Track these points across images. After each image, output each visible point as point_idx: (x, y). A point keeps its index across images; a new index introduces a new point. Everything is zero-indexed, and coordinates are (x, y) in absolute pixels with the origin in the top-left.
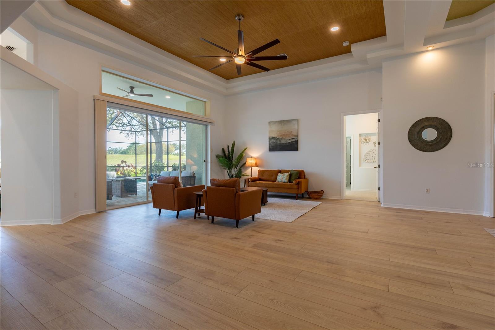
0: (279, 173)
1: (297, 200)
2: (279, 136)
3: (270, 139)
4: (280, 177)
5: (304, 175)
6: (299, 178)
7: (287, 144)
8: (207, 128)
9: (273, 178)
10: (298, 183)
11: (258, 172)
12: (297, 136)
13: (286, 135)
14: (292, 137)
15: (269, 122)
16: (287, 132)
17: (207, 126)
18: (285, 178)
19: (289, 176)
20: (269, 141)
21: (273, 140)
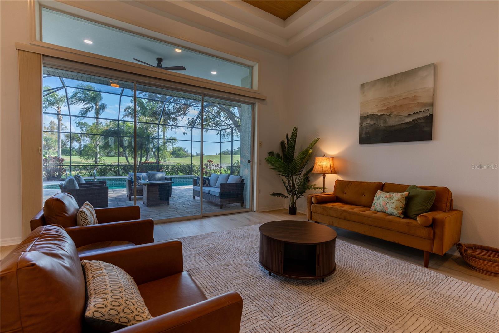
0: (379, 191)
1: (426, 266)
2: (382, 110)
3: (363, 118)
4: (381, 200)
5: (449, 199)
6: (434, 208)
7: (404, 126)
8: (253, 110)
9: (364, 200)
10: (434, 225)
11: (334, 184)
12: (432, 105)
13: (401, 106)
14: (417, 109)
15: (363, 86)
16: (405, 98)
17: (254, 105)
18: (393, 206)
19: (404, 202)
20: (360, 124)
21: (368, 121)
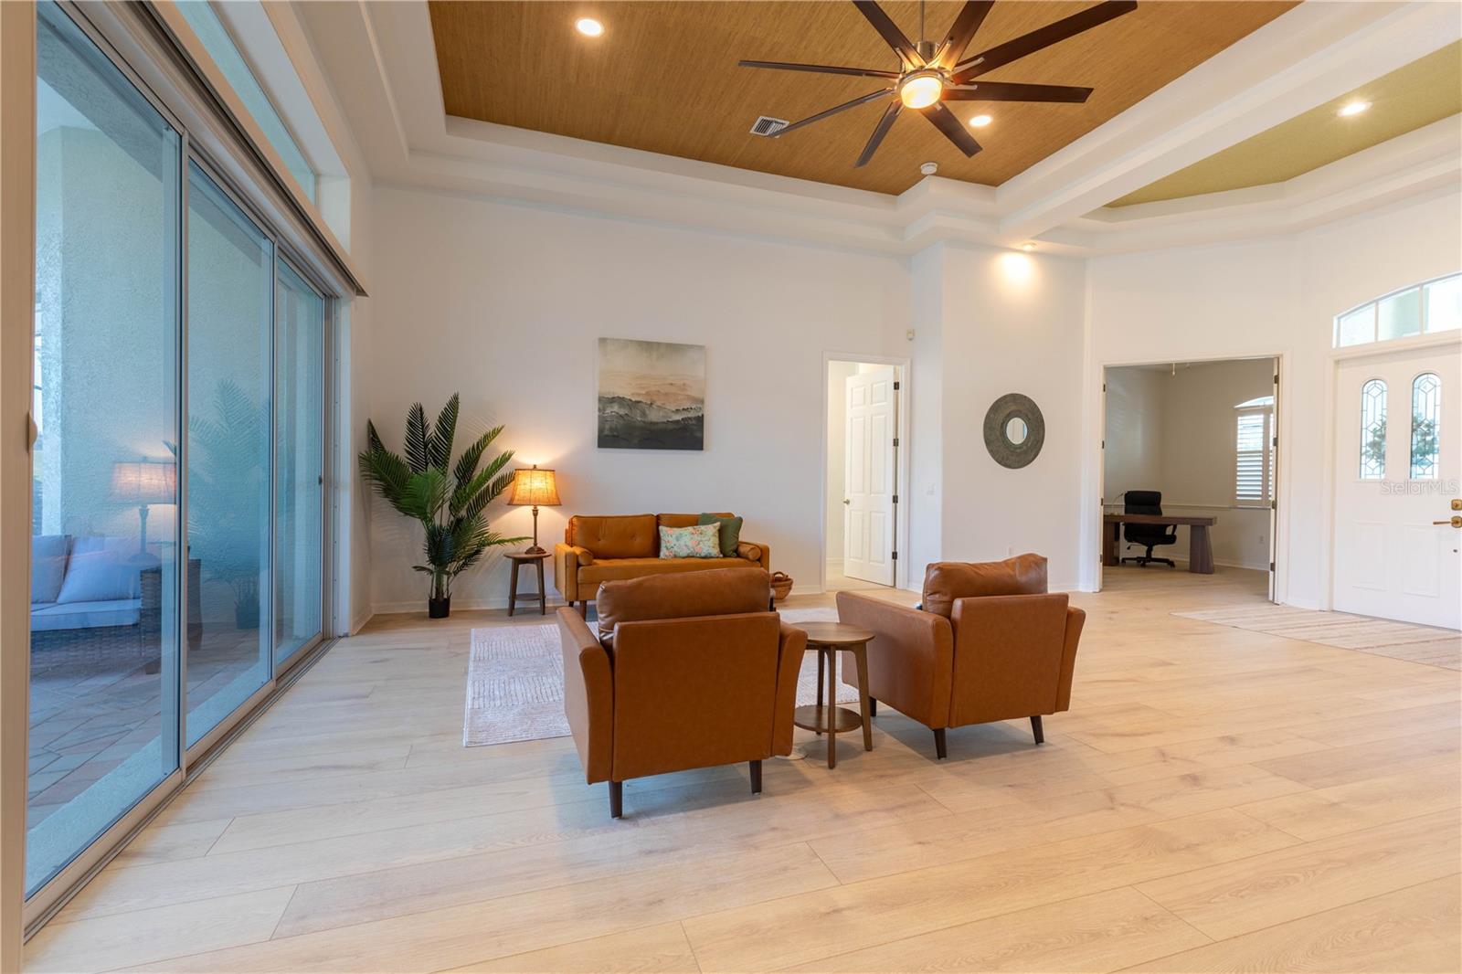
0: (663, 528)
2: (639, 395)
3: (605, 401)
9: (644, 545)
10: (761, 558)
12: (702, 401)
13: (666, 394)
14: (687, 404)
15: (603, 341)
18: (707, 544)
19: (719, 539)
20: (599, 410)
21: (616, 408)
